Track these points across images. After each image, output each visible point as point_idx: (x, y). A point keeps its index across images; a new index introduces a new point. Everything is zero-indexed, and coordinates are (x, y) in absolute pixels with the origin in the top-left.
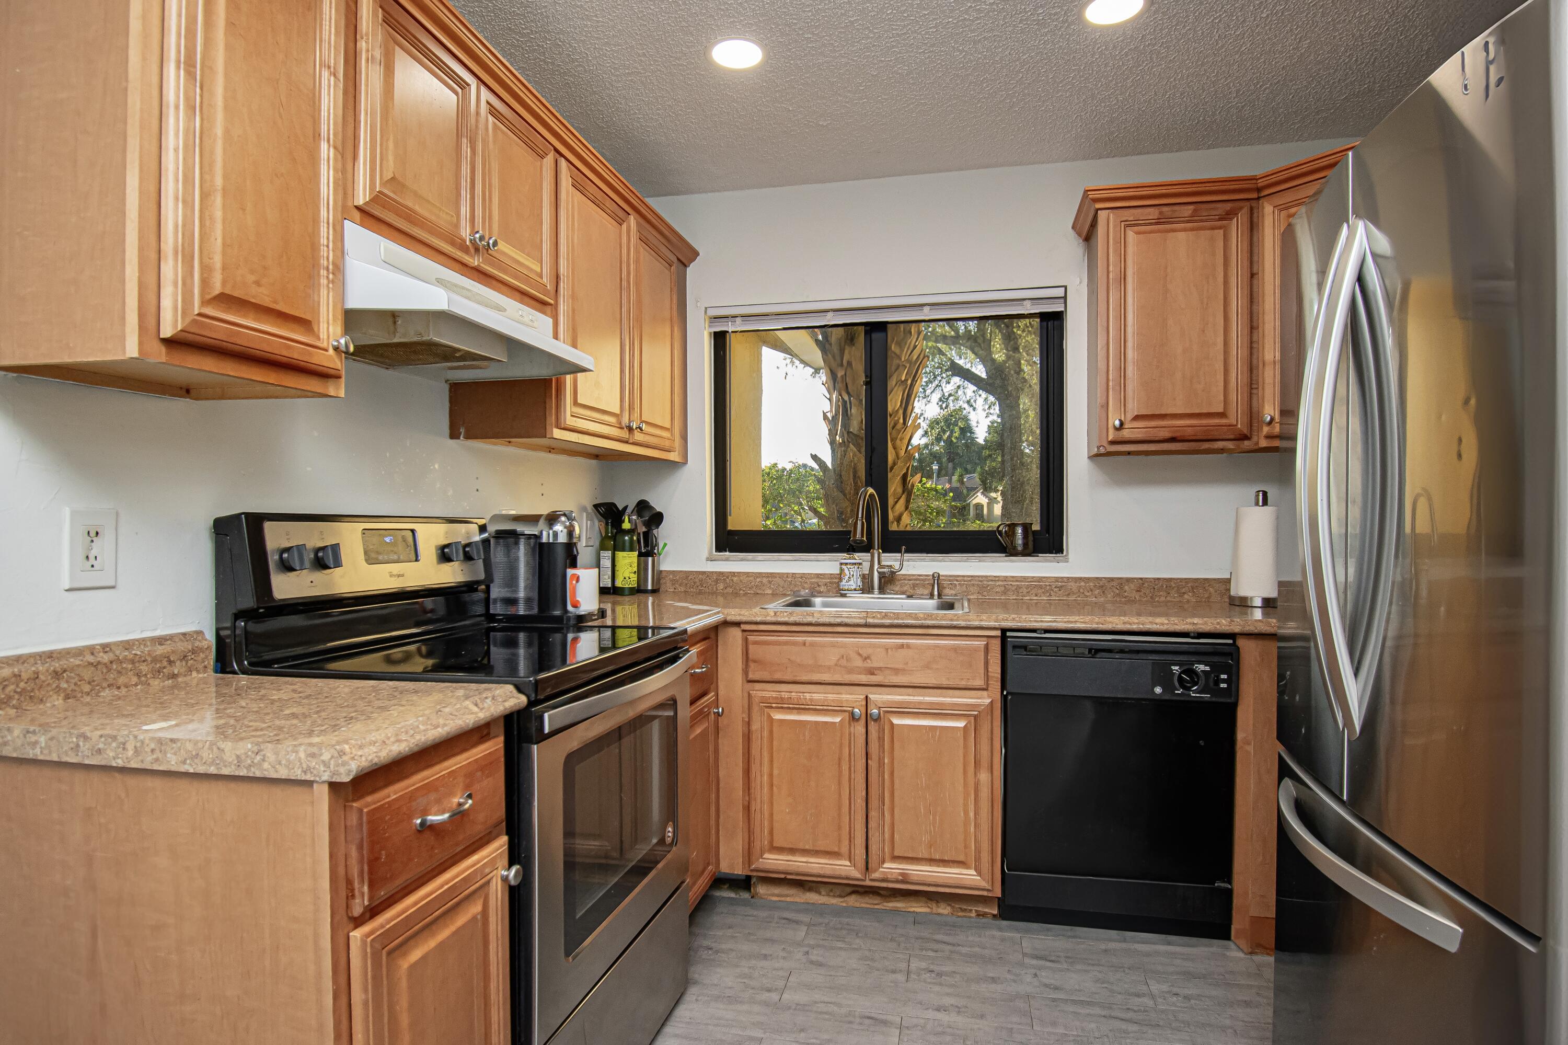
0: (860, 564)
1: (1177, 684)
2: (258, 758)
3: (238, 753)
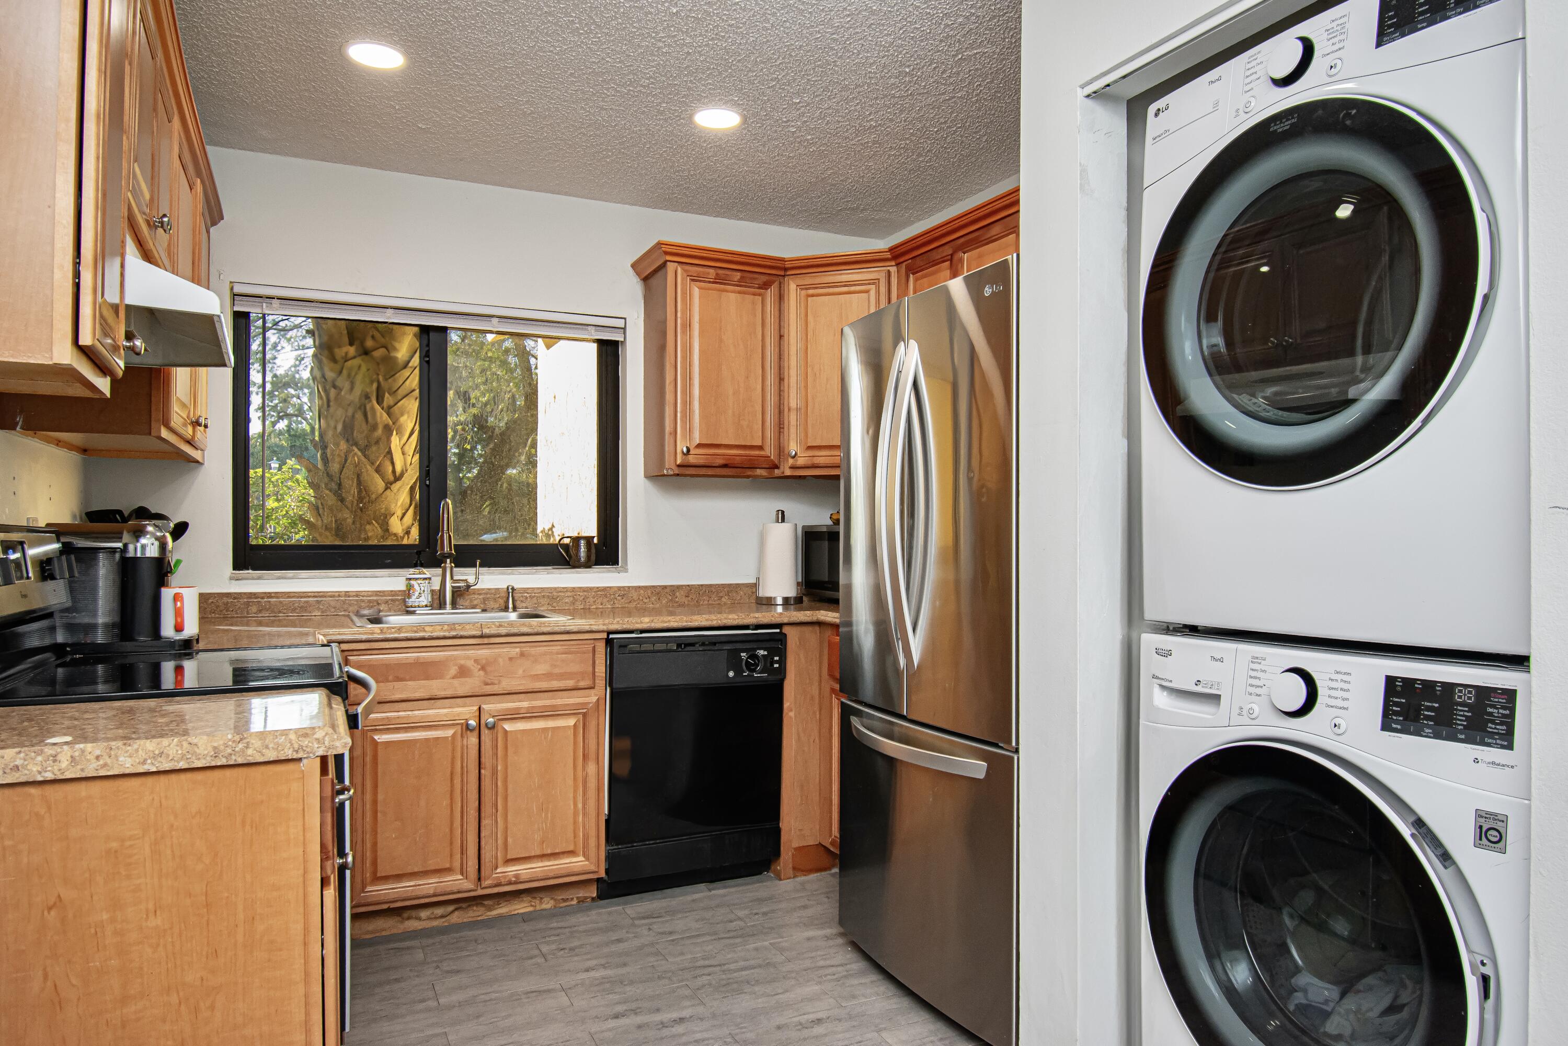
0: (430, 579)
1: (744, 668)
2: (241, 746)
3: (216, 744)
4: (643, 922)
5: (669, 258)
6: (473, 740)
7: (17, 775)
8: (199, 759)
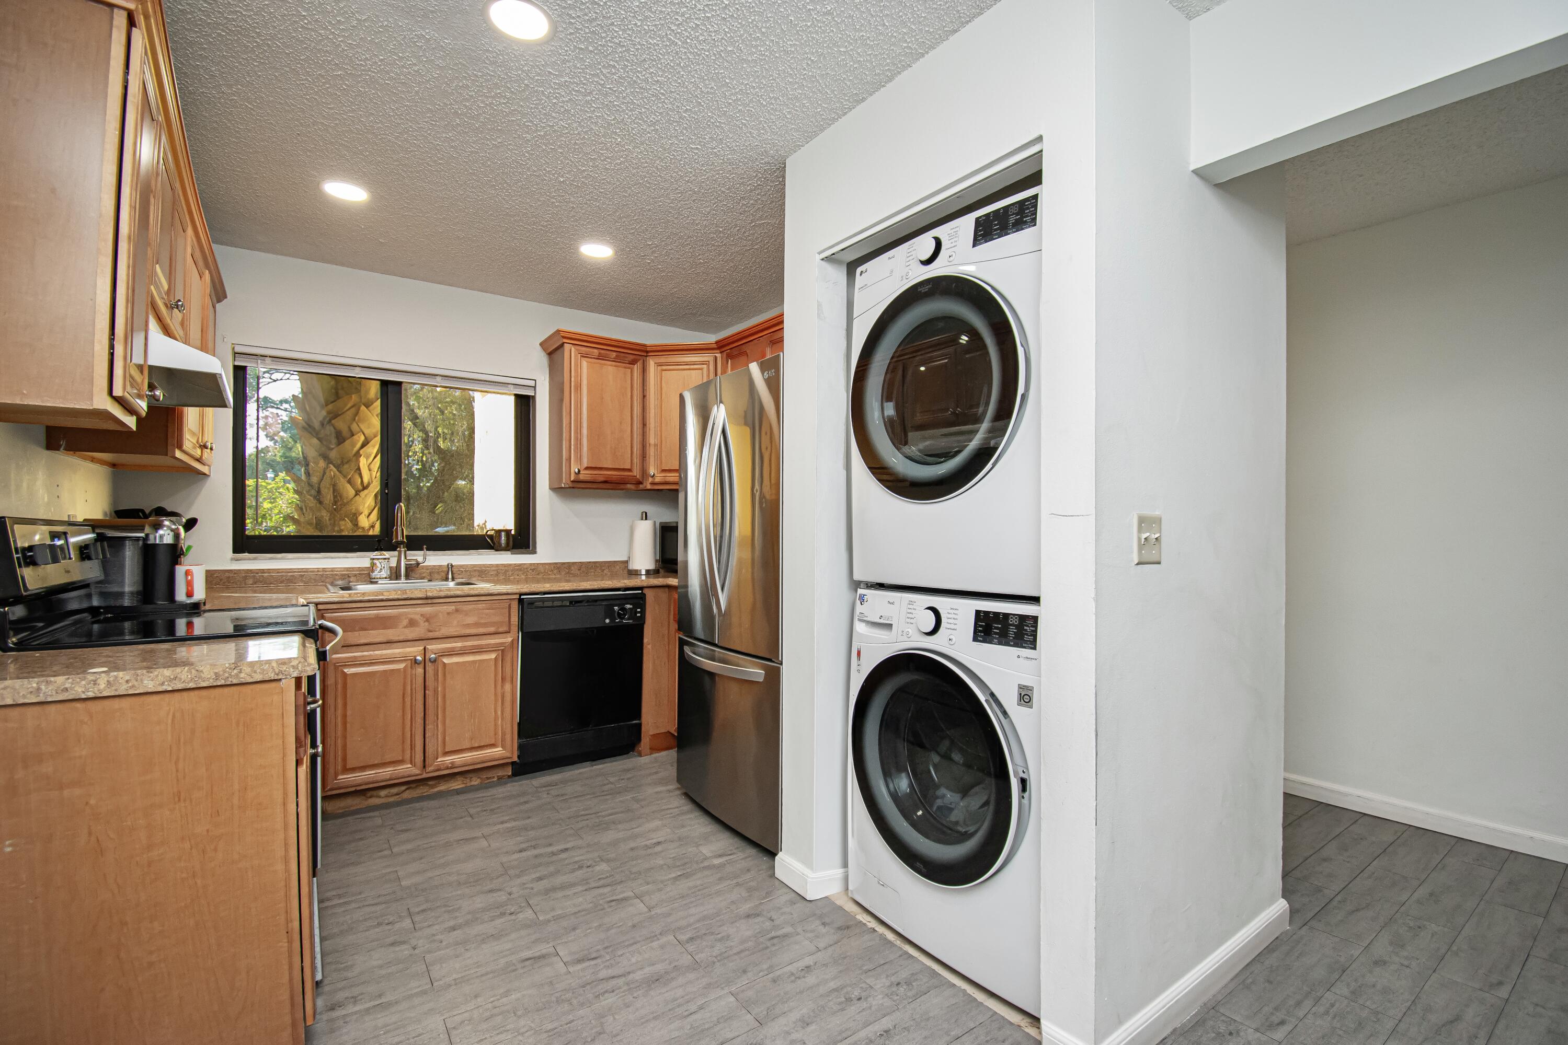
0: (389, 559)
1: (617, 617)
2: (235, 671)
3: (217, 671)
4: (544, 789)
5: (565, 340)
6: (420, 670)
7: (66, 694)
8: (204, 681)
